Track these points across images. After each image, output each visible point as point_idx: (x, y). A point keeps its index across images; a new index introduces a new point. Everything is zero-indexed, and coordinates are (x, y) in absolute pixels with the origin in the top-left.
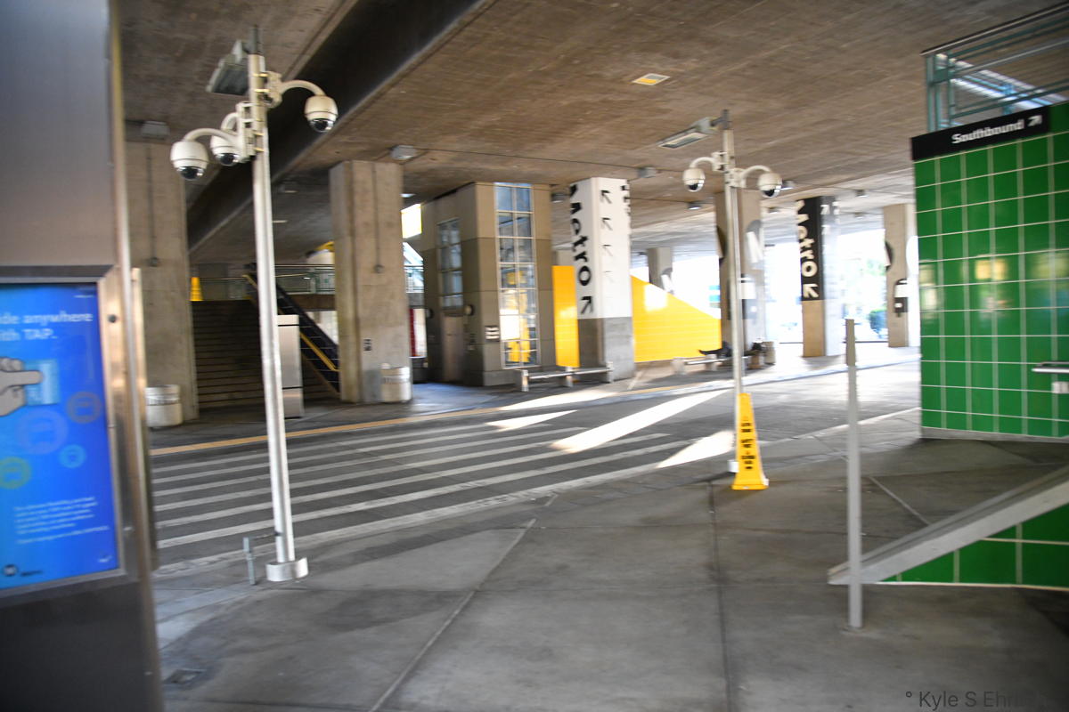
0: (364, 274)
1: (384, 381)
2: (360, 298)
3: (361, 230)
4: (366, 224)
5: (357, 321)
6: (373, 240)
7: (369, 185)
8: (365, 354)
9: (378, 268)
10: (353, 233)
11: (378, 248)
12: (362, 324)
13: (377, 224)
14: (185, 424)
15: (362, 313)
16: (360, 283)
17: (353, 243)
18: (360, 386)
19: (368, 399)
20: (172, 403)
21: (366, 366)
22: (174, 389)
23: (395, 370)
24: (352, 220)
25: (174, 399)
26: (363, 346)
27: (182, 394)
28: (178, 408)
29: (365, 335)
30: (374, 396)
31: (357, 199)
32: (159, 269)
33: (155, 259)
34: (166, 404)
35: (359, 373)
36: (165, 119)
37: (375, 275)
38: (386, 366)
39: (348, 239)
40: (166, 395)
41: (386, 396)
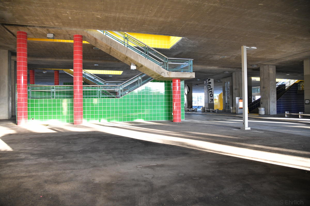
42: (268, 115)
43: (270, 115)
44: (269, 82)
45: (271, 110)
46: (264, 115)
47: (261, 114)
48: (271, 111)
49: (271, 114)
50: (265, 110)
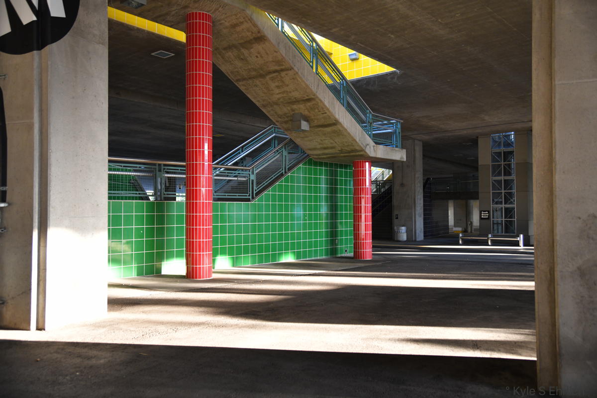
42: (413, 241)
43: (415, 241)
44: (415, 175)
45: (417, 232)
46: (405, 241)
47: (401, 239)
48: (417, 234)
49: (418, 240)
50: (407, 232)
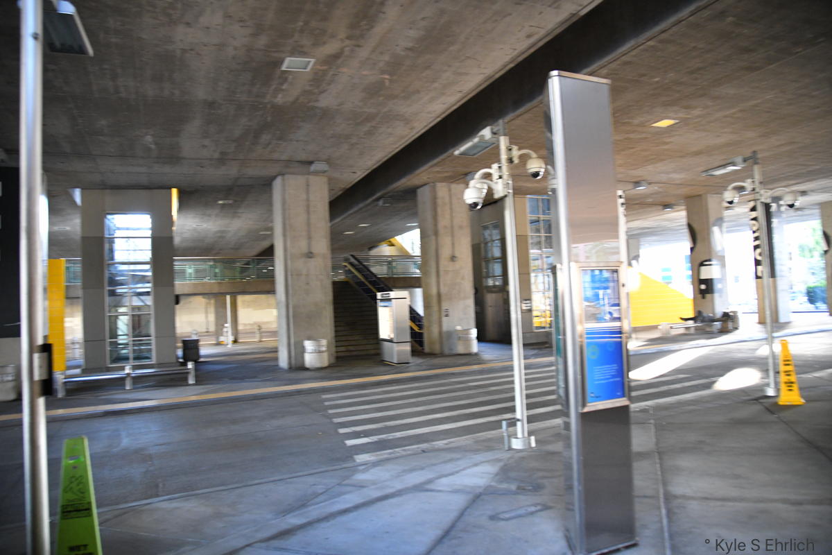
0: (444, 263)
1: (459, 338)
2: (441, 280)
3: (441, 230)
4: (445, 227)
5: (439, 295)
6: (450, 238)
7: (447, 200)
8: (444, 319)
9: (453, 258)
10: (436, 233)
11: (453, 244)
12: (443, 298)
13: (452, 227)
14: (330, 367)
15: (443, 290)
16: (441, 269)
17: (437, 240)
18: (441, 343)
19: (447, 351)
20: (323, 352)
21: (445, 328)
22: (324, 342)
23: (467, 331)
24: (436, 225)
25: (324, 349)
26: (443, 314)
27: (328, 346)
28: (325, 355)
29: (445, 306)
30: (451, 350)
31: (439, 210)
32: (312, 259)
33: (311, 253)
34: (320, 352)
35: (440, 333)
36: (328, 161)
37: (451, 263)
38: (459, 328)
39: (434, 237)
40: (319, 346)
41: (460, 349)
